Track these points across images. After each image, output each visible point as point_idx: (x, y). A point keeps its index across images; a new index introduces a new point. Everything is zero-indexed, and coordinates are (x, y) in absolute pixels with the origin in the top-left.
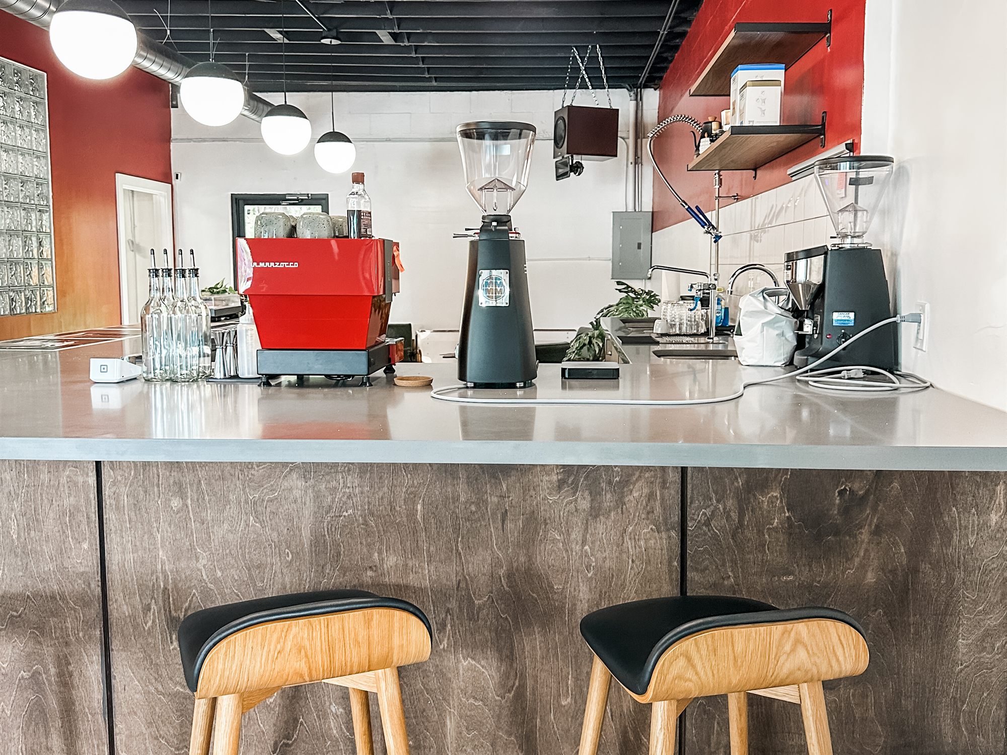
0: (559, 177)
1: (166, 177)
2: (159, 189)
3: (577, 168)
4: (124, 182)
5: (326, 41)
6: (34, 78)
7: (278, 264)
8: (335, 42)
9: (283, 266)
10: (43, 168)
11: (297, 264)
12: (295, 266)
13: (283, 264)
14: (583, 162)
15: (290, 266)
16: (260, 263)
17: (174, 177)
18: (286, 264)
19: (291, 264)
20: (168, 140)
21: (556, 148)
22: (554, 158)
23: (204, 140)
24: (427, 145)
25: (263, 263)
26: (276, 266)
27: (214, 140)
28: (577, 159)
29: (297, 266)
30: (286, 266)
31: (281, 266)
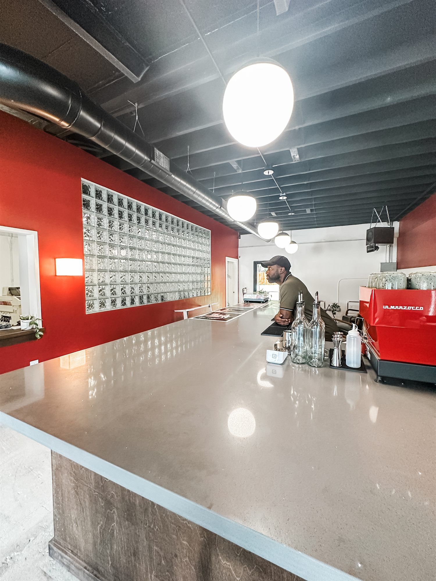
0: (368, 252)
1: (237, 257)
2: (235, 261)
3: (377, 248)
4: (228, 259)
5: (290, 214)
6: (208, 232)
7: (406, 307)
8: (293, 214)
9: (410, 309)
10: (209, 256)
11: (422, 308)
12: (421, 309)
13: (410, 307)
14: (379, 246)
15: (417, 309)
16: (391, 307)
17: (239, 257)
18: (413, 307)
19: (417, 307)
20: (238, 247)
21: (367, 242)
22: (366, 245)
23: (247, 247)
24: (313, 244)
25: (394, 307)
26: (404, 309)
27: (250, 247)
28: (377, 245)
29: (422, 309)
30: (413, 309)
31: (408, 309)
